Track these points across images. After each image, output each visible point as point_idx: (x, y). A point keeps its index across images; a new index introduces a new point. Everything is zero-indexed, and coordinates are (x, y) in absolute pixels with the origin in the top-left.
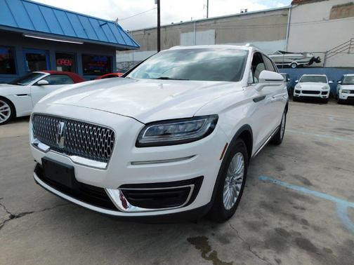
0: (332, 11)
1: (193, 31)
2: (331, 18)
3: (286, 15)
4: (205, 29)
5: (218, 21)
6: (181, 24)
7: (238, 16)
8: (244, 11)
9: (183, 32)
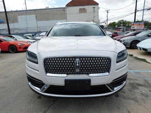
0: (79, 10)
1: (24, 15)
2: (80, 12)
3: (64, 10)
4: (31, 14)
5: (36, 11)
6: (17, 11)
7: (45, 9)
8: (47, 7)
9: (19, 15)
